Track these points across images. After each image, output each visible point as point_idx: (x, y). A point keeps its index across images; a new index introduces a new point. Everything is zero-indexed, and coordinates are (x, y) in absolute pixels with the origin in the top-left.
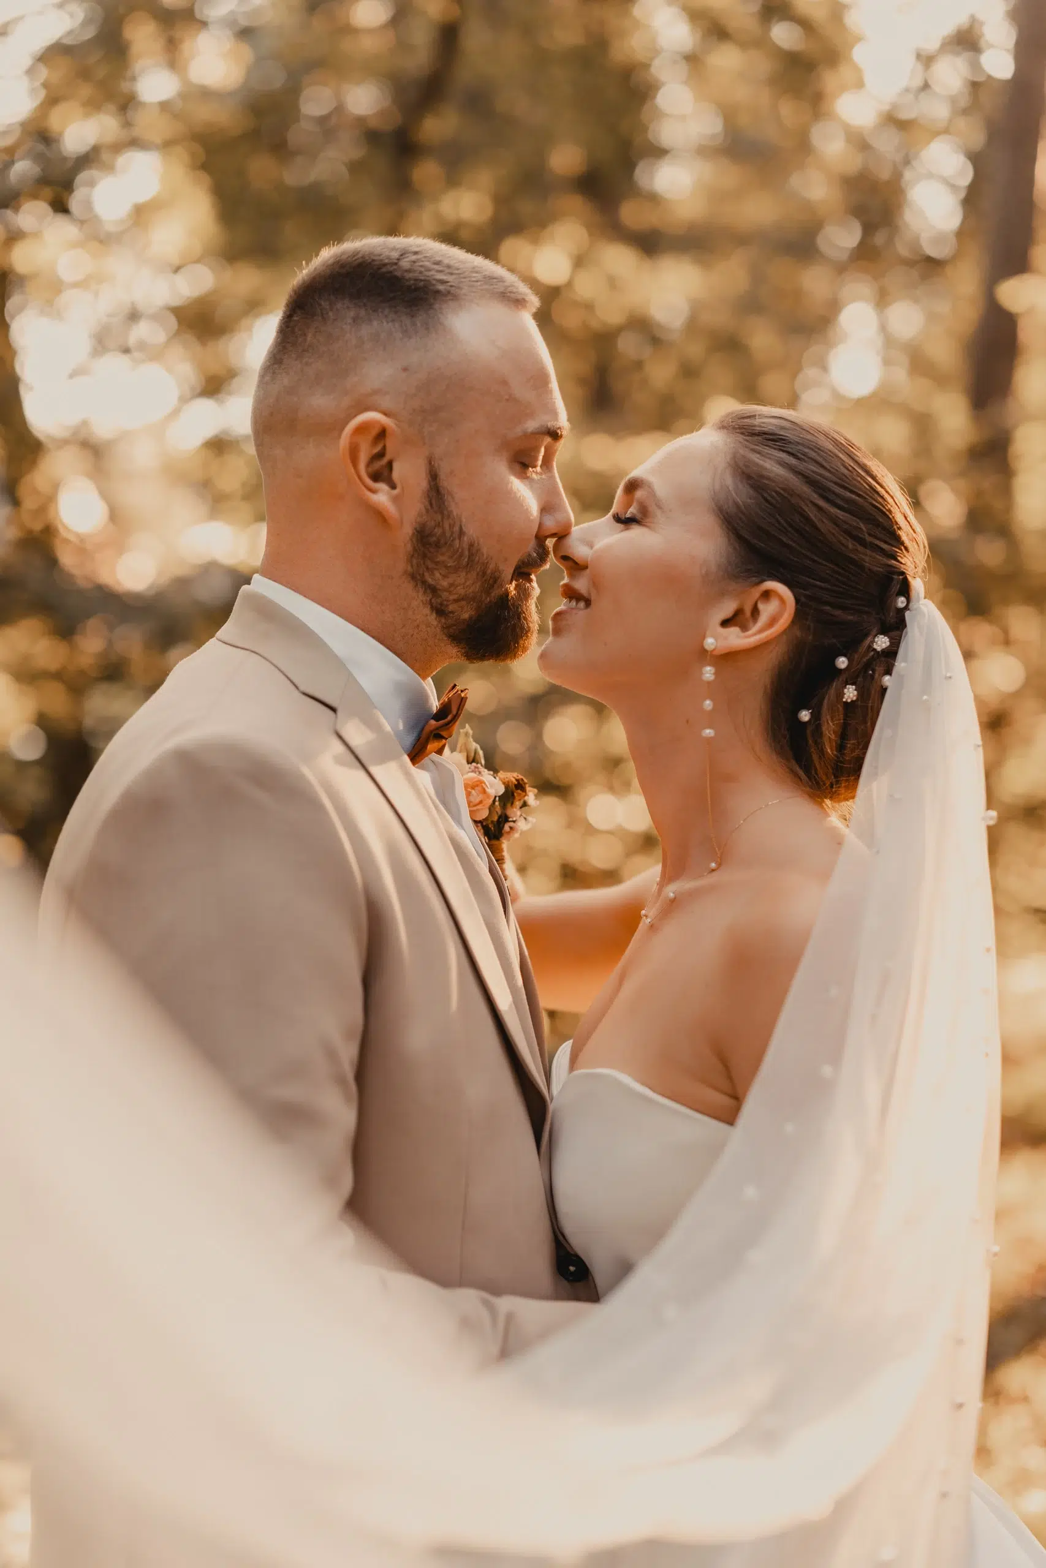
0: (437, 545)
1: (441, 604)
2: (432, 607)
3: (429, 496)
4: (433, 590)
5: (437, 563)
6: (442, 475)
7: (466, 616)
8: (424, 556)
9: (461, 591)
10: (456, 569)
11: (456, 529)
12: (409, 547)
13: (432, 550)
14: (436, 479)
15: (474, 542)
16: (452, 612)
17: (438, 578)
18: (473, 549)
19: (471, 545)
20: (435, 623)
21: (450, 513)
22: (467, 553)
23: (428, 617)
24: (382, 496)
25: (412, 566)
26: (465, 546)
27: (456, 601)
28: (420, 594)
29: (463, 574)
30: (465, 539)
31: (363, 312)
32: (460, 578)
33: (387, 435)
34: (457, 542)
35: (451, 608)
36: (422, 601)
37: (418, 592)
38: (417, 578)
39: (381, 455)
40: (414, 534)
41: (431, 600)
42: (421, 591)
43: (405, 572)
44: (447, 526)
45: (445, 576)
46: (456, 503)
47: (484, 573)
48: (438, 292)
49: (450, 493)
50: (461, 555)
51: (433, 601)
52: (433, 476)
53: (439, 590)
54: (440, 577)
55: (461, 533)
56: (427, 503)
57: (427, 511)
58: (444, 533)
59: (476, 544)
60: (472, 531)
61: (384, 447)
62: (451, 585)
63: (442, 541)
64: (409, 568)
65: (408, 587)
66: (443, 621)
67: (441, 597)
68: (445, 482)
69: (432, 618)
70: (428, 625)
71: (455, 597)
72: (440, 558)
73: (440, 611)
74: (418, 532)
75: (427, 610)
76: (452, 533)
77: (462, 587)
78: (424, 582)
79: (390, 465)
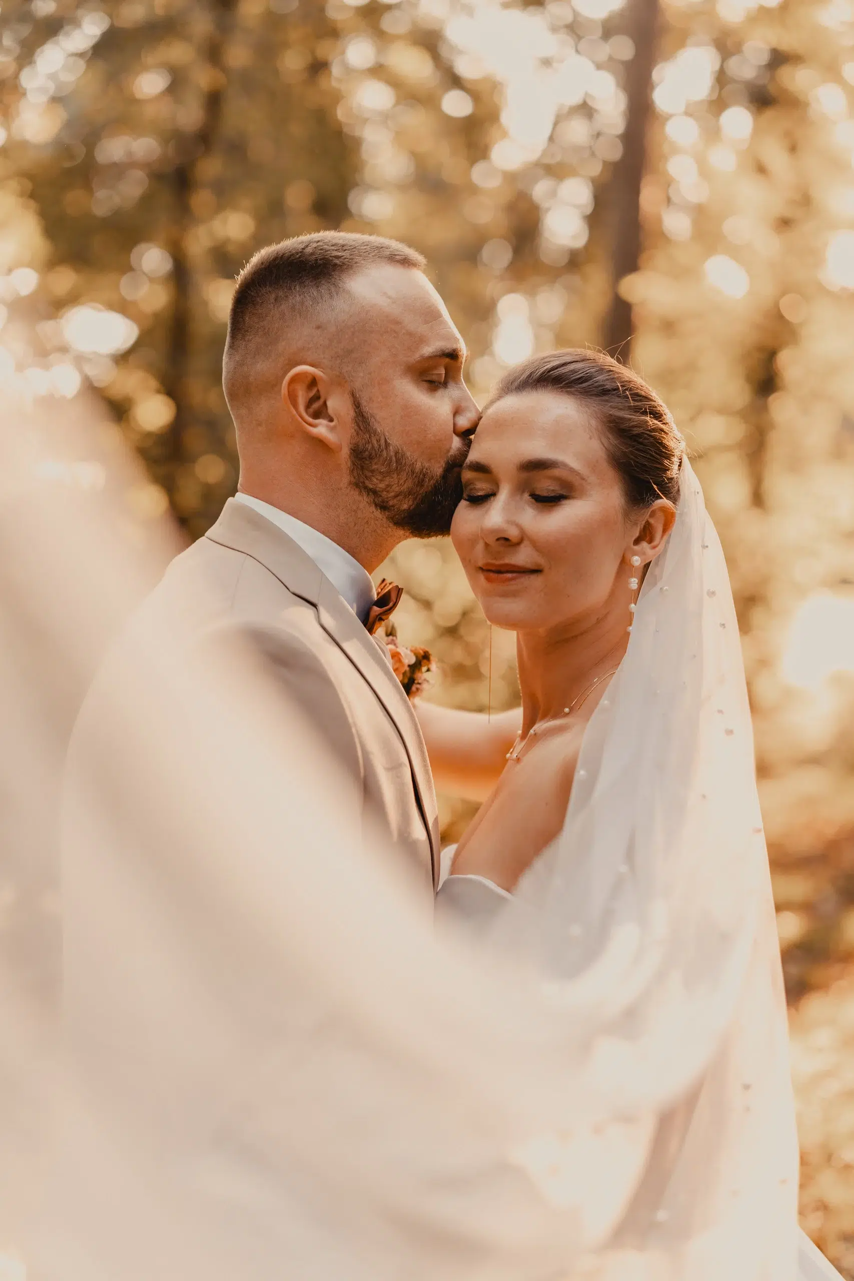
0: (371, 457)
1: (383, 502)
2: (376, 505)
3: (356, 422)
4: (374, 492)
5: (373, 471)
6: (364, 403)
7: (405, 506)
8: (362, 468)
9: (396, 488)
10: (389, 473)
11: (383, 442)
12: (349, 464)
13: (367, 462)
14: (359, 407)
15: (398, 450)
16: (393, 506)
17: (377, 483)
18: (399, 457)
19: (396, 453)
20: (380, 516)
21: (375, 432)
22: (394, 459)
23: (375, 513)
24: (321, 429)
25: (354, 478)
26: (392, 454)
27: (396, 496)
28: (365, 498)
29: (395, 476)
30: (391, 448)
31: (281, 293)
32: (393, 480)
33: (317, 381)
34: (385, 453)
35: (391, 503)
36: (367, 502)
37: (363, 496)
38: (359, 485)
39: (317, 397)
40: (351, 453)
41: (374, 500)
42: (365, 494)
43: (350, 483)
44: (375, 442)
45: (381, 481)
46: (379, 422)
47: (413, 472)
48: (336, 265)
49: (372, 416)
50: (391, 460)
51: (376, 500)
52: (357, 405)
53: (379, 491)
54: (378, 482)
55: (387, 445)
56: (356, 427)
57: (358, 434)
58: (373, 447)
59: (400, 451)
60: (395, 441)
61: (318, 391)
62: (388, 486)
63: (373, 454)
64: (352, 479)
65: (355, 494)
66: (387, 513)
67: (381, 496)
68: (367, 408)
69: (378, 513)
70: (376, 519)
71: (392, 494)
72: (375, 467)
73: (383, 506)
74: (354, 450)
75: (373, 508)
76: (380, 446)
77: (397, 485)
78: (366, 488)
79: (325, 403)
